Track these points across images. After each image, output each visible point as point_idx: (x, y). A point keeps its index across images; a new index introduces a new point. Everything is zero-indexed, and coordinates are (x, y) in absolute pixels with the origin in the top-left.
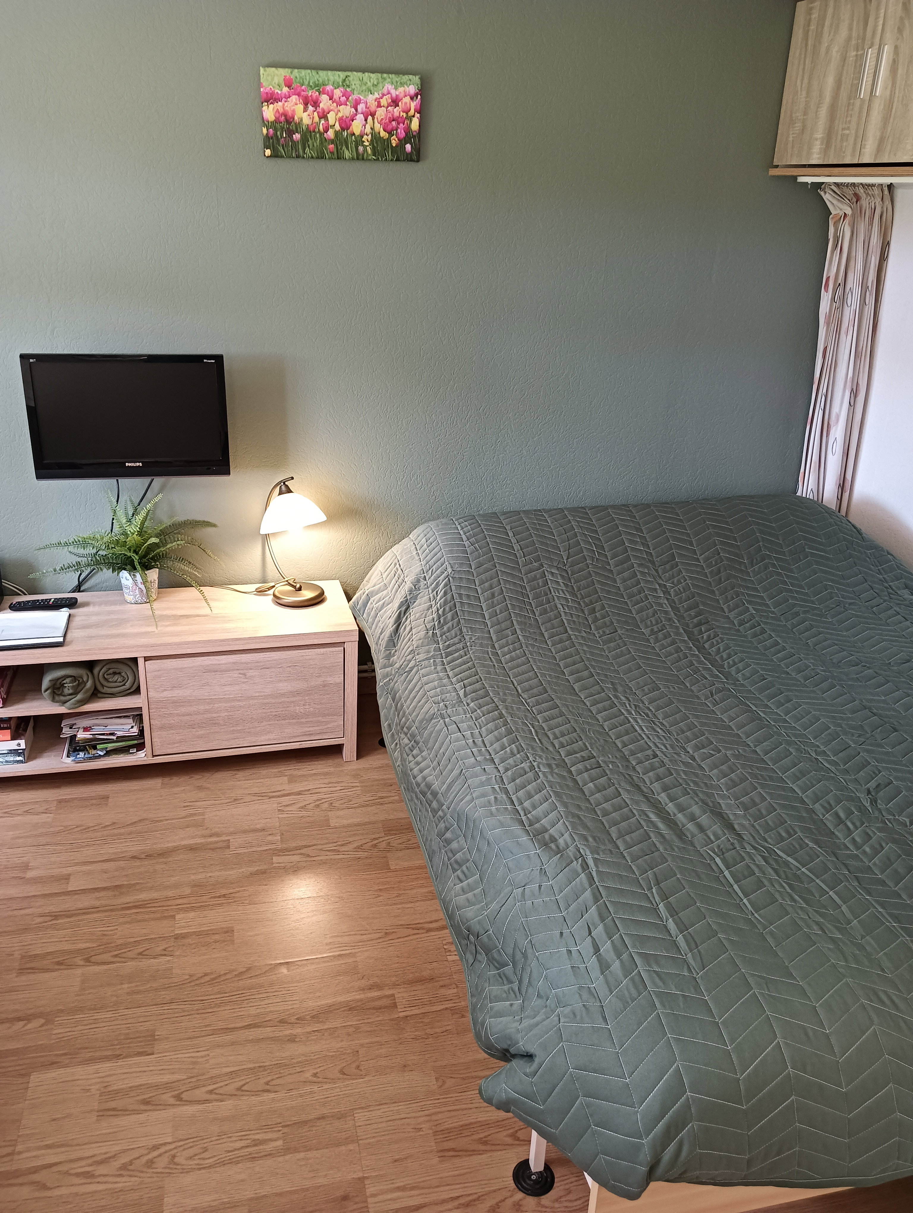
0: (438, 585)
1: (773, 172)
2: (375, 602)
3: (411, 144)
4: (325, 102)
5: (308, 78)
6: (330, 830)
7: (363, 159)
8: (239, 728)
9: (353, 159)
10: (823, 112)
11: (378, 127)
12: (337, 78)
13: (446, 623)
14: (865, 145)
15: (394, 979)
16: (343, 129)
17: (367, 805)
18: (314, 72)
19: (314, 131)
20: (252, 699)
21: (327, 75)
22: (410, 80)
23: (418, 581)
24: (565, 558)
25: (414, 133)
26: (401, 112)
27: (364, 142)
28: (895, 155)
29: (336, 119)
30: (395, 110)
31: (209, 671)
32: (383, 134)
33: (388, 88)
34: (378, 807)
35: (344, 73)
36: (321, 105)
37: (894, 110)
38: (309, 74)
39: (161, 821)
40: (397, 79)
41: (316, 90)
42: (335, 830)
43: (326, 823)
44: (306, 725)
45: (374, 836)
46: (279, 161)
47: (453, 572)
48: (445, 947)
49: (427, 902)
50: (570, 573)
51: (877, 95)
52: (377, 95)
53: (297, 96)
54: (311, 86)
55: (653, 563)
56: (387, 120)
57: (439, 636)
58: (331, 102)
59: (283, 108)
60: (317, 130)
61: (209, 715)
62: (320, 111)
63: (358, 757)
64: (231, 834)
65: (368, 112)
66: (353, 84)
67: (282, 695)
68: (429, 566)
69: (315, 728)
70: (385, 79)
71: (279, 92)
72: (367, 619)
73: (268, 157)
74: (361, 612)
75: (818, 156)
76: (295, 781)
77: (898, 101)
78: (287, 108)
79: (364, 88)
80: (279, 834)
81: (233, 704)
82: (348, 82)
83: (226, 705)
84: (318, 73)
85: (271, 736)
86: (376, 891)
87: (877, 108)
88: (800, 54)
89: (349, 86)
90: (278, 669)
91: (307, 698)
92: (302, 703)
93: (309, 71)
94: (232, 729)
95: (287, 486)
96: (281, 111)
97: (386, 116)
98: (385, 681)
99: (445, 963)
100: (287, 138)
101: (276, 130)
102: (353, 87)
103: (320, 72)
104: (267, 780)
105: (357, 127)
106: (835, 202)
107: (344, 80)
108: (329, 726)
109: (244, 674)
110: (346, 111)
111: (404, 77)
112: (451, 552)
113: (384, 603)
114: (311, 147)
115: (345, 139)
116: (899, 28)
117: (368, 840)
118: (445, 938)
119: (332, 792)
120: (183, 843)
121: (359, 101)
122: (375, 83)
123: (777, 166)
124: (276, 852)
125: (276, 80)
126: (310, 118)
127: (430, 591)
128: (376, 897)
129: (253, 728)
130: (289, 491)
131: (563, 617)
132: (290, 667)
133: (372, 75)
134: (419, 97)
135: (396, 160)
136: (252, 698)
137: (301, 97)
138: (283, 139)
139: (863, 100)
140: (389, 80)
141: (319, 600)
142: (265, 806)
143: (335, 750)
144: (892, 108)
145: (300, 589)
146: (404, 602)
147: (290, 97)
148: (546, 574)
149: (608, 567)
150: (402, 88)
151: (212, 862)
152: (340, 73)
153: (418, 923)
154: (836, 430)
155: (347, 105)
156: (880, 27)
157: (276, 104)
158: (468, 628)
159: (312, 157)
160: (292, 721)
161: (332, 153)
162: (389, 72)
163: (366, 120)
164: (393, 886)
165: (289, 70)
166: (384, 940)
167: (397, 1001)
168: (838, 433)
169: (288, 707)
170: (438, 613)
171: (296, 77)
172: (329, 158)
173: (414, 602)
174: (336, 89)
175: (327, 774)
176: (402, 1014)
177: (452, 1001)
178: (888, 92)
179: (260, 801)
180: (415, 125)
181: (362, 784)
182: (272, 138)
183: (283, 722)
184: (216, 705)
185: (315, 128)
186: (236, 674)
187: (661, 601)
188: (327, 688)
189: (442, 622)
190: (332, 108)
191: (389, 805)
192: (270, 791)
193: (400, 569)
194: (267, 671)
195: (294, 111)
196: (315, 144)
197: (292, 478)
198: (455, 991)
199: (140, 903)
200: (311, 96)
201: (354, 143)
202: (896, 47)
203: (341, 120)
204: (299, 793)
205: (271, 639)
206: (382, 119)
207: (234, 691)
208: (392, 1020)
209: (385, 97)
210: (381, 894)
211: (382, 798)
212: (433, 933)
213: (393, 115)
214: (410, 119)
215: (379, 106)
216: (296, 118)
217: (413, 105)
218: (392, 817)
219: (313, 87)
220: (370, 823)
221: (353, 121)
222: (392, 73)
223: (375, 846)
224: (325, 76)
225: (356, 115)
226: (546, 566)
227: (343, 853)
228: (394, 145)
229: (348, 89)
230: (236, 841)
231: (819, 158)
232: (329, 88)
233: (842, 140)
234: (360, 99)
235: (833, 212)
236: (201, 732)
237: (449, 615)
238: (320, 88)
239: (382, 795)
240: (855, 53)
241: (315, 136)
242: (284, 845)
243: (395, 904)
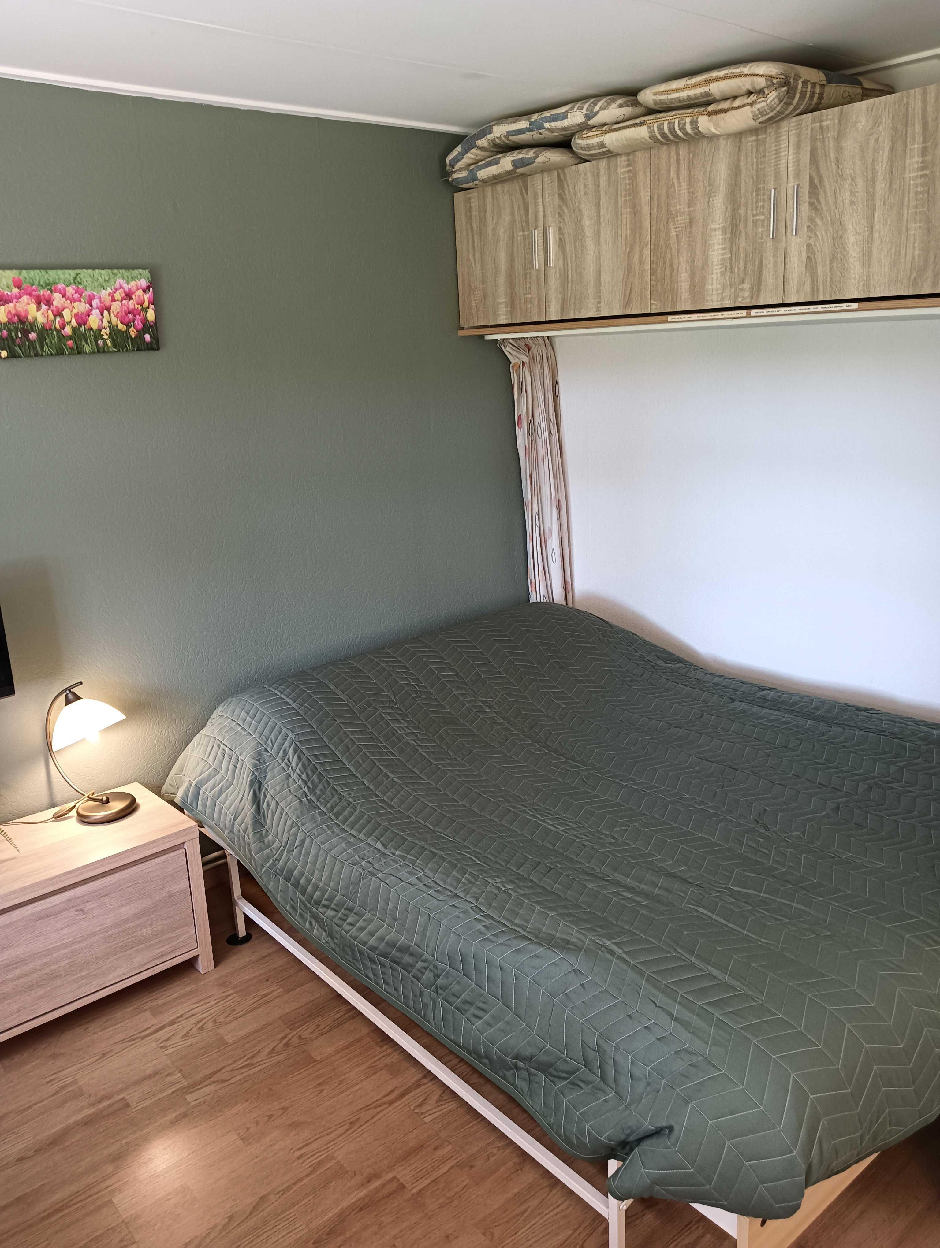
0: (286, 753)
1: (461, 333)
2: (208, 790)
3: (150, 334)
4: (58, 300)
5: (37, 278)
6: (230, 1047)
7: (104, 352)
8: (83, 974)
9: (94, 352)
10: (502, 281)
11: (114, 320)
12: (67, 276)
13: (315, 787)
14: (549, 306)
15: (385, 1162)
16: (80, 325)
17: (255, 1009)
18: (43, 272)
19: (50, 329)
20: (94, 936)
21: (57, 274)
22: (141, 274)
23: (260, 754)
24: (392, 697)
25: (151, 324)
26: (136, 305)
27: (103, 335)
28: (580, 312)
29: (71, 315)
30: (130, 303)
31: (42, 918)
32: (121, 327)
33: (120, 282)
34: (267, 1006)
35: (74, 271)
36: (55, 303)
37: (570, 277)
38: (38, 274)
39: (29, 1107)
40: (128, 274)
41: (48, 289)
42: (235, 1045)
43: (221, 1042)
44: (156, 947)
45: (280, 1036)
46: (15, 361)
47: (297, 736)
48: (416, 1111)
49: (372, 1078)
50: (403, 709)
51: (552, 265)
52: (109, 290)
53: (28, 296)
54: (42, 286)
55: (466, 684)
56: (123, 313)
57: (315, 801)
58: (64, 299)
59: (15, 309)
60: (53, 328)
61: (47, 970)
62: (55, 309)
63: (216, 964)
64: (122, 1091)
65: (102, 307)
66: (85, 282)
67: (127, 921)
68: (265, 736)
69: (165, 947)
70: (115, 274)
71: (9, 294)
72: (204, 811)
73: (5, 358)
74: (194, 805)
75: (504, 317)
76: (160, 1012)
77: (572, 270)
78: (19, 309)
79: (96, 284)
80: (177, 1071)
81: (73, 948)
82: (79, 280)
83: (65, 951)
84: (47, 273)
85: (120, 971)
86: (315, 1087)
87: (553, 276)
88: (467, 235)
89: (80, 283)
90: (118, 893)
91: (153, 916)
92: (149, 922)
93: (38, 271)
94: (75, 977)
95: (74, 693)
96: (13, 311)
97: (121, 308)
98: (268, 865)
99: (424, 1126)
100: (23, 338)
101: (9, 331)
102: (85, 283)
103: (50, 272)
104: (126, 1022)
105: (94, 321)
106: (514, 353)
107: (75, 278)
108: (180, 940)
109: (82, 910)
110: (81, 307)
111: (133, 272)
112: (283, 717)
113: (221, 789)
114: (49, 345)
115: (83, 334)
116: (559, 213)
117: (276, 1043)
118: (410, 1104)
119: (208, 1009)
120: (73, 1120)
121: (92, 297)
122: (107, 279)
123: (463, 328)
124: (185, 1091)
125: (4, 282)
126: (45, 316)
127: (280, 761)
128: (319, 1094)
129: (98, 969)
130: (78, 698)
131: (421, 751)
132: (130, 887)
133: (103, 272)
134: (151, 289)
135: (137, 350)
136: (94, 934)
137: (33, 297)
138: (18, 339)
139: (538, 271)
140: (120, 275)
141: (131, 808)
142: (143, 1049)
143: (189, 966)
144: (568, 276)
145: (108, 801)
146: (254, 780)
147: (21, 297)
148: (384, 715)
149: (432, 696)
150: (134, 282)
151: (119, 1128)
152: (70, 271)
153: (376, 1101)
154: (551, 542)
155: (81, 301)
156: (541, 213)
157: (7, 305)
158: (342, 785)
159: (52, 354)
160: (140, 947)
161: (72, 349)
162: (119, 268)
163: (102, 314)
164: (329, 1076)
165: (17, 272)
166: (352, 1130)
167: (402, 1181)
168: (553, 543)
169: (134, 932)
170: (302, 779)
171: (26, 278)
172: (69, 354)
173: (265, 776)
174: (67, 286)
175: (190, 993)
176: (414, 1191)
177: (454, 1158)
178: (561, 263)
179: (133, 1046)
180: (151, 315)
181: (235, 990)
182: (7, 339)
183: (131, 951)
184: (55, 955)
185: (51, 326)
186: (72, 913)
187: (491, 715)
188: (173, 898)
189: (311, 786)
190: (66, 305)
191: (277, 1000)
192: (137, 1032)
193: (227, 750)
194: (106, 899)
195: (27, 311)
196: (53, 341)
197: (81, 683)
198: (450, 1147)
199: (60, 1204)
200: (43, 295)
201: (92, 337)
202: (560, 229)
203: (77, 316)
204: (173, 1023)
205: (107, 861)
206: (118, 313)
207: (72, 932)
208: (408, 1200)
209: (118, 291)
210: (323, 1088)
211: (265, 995)
212: (396, 1104)
213: (128, 308)
214: (146, 310)
215: (113, 300)
216: (30, 317)
217: (146, 297)
218: (287, 1011)
219: (44, 286)
220: (268, 1025)
221: (89, 316)
222: (121, 269)
223: (287, 1045)
224: (55, 276)
225: (91, 310)
226: (380, 708)
227: (258, 1064)
228: (133, 336)
229: (80, 286)
230: (133, 1096)
231: (506, 319)
232: (61, 286)
233: (525, 302)
234: (94, 295)
235: (513, 361)
236: (41, 992)
237: (315, 778)
238: (51, 286)
239: (264, 993)
240: (521, 233)
241: (52, 333)
242: (190, 1081)
243: (342, 1092)
